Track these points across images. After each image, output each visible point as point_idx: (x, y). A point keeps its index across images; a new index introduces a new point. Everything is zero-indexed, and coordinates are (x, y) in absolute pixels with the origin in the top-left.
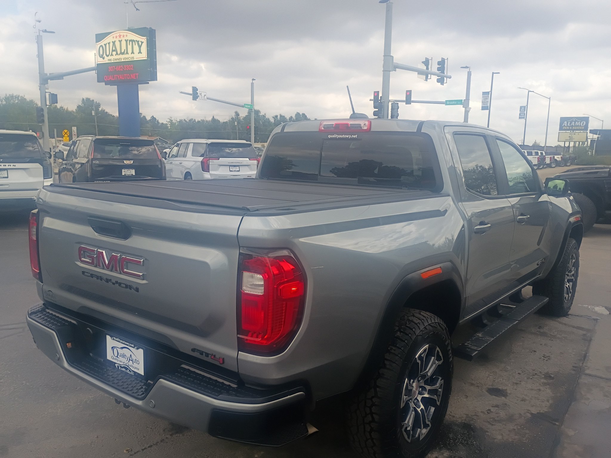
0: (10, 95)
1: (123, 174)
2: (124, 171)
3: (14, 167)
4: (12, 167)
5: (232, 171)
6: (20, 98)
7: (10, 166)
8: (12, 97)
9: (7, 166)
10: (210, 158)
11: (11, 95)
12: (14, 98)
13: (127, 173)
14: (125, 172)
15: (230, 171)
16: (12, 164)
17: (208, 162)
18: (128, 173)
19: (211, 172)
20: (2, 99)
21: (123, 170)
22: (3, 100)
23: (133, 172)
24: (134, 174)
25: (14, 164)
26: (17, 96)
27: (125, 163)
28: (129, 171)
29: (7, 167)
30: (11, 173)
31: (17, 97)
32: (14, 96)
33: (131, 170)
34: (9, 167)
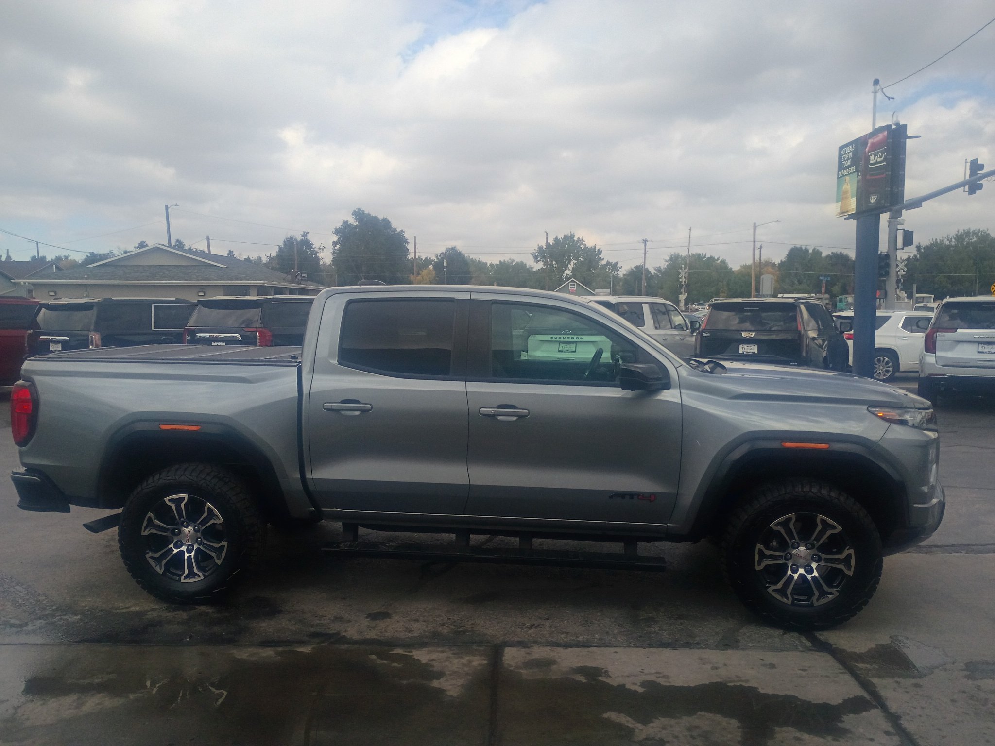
0: (964, 230)
1: (741, 351)
2: (742, 348)
3: (581, 340)
4: (579, 340)
5: (983, 352)
6: (980, 234)
7: (578, 338)
8: (967, 233)
9: (575, 338)
10: (939, 328)
11: (966, 231)
12: (971, 235)
13: (745, 351)
14: (744, 349)
15: (979, 352)
16: (580, 337)
17: (935, 335)
18: (748, 351)
19: (938, 353)
20: (952, 238)
21: (741, 346)
22: (953, 240)
23: (754, 349)
24: (756, 352)
25: (582, 336)
26: (976, 231)
27: (743, 336)
28: (749, 348)
29: (575, 340)
30: (580, 348)
31: (975, 233)
32: (971, 231)
33: (753, 346)
34: (577, 340)
